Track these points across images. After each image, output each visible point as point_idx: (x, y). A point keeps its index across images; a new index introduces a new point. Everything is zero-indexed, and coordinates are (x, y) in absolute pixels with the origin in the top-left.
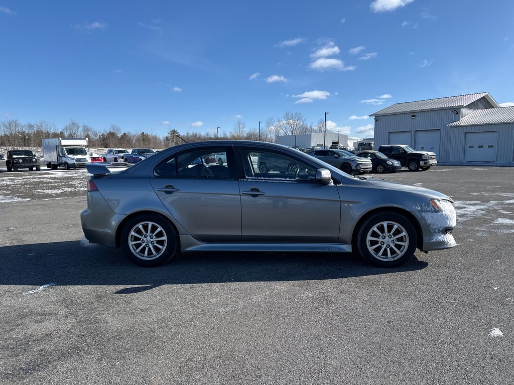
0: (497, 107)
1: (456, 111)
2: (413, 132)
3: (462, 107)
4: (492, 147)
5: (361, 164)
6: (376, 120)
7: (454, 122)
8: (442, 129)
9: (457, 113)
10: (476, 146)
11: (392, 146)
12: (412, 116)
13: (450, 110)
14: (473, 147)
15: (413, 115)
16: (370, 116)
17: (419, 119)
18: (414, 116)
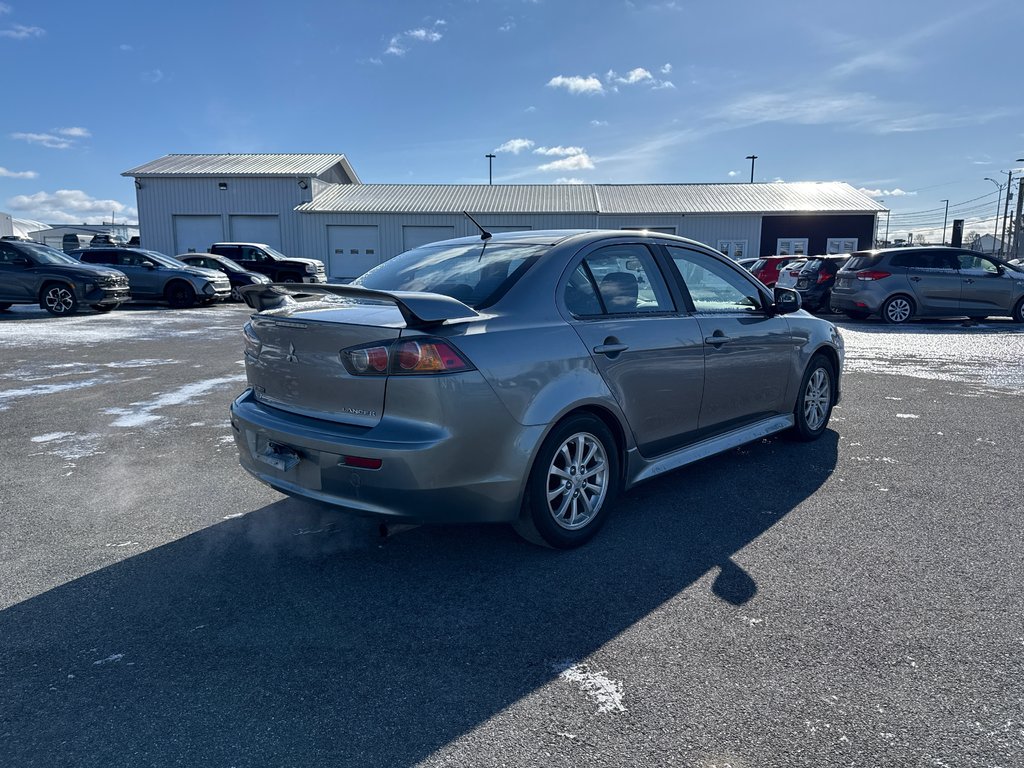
0: (356, 183)
1: (303, 182)
2: (226, 218)
3: (314, 176)
4: (372, 252)
5: (213, 282)
6: (139, 187)
7: (303, 203)
8: (282, 216)
9: (306, 187)
10: (347, 251)
11: (240, 246)
12: (221, 185)
13: (293, 180)
14: (342, 252)
15: (222, 182)
16: (124, 175)
17: (235, 191)
18: (225, 185)
